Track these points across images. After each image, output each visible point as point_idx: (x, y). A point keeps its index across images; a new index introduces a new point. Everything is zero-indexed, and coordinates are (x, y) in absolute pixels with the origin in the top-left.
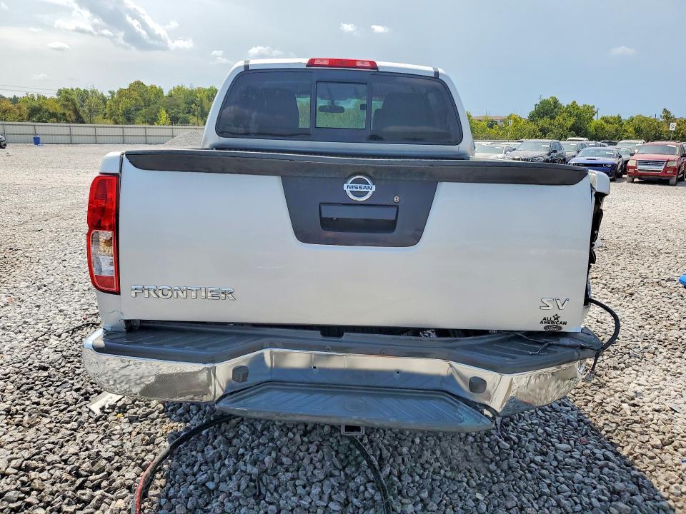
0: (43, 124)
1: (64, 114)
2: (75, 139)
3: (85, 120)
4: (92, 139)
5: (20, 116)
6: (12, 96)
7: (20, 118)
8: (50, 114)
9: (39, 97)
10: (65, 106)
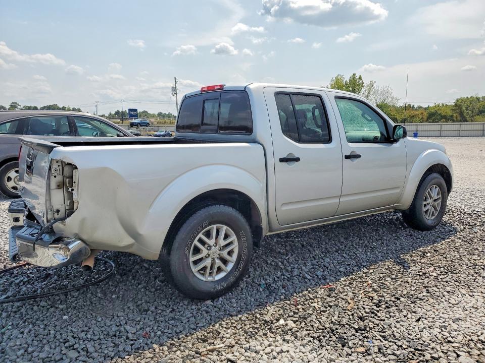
0: (435, 123)
1: (452, 116)
2: (443, 133)
3: (468, 120)
4: (457, 133)
5: (422, 119)
6: (427, 106)
7: (421, 120)
8: (441, 116)
9: (443, 105)
10: (453, 110)
